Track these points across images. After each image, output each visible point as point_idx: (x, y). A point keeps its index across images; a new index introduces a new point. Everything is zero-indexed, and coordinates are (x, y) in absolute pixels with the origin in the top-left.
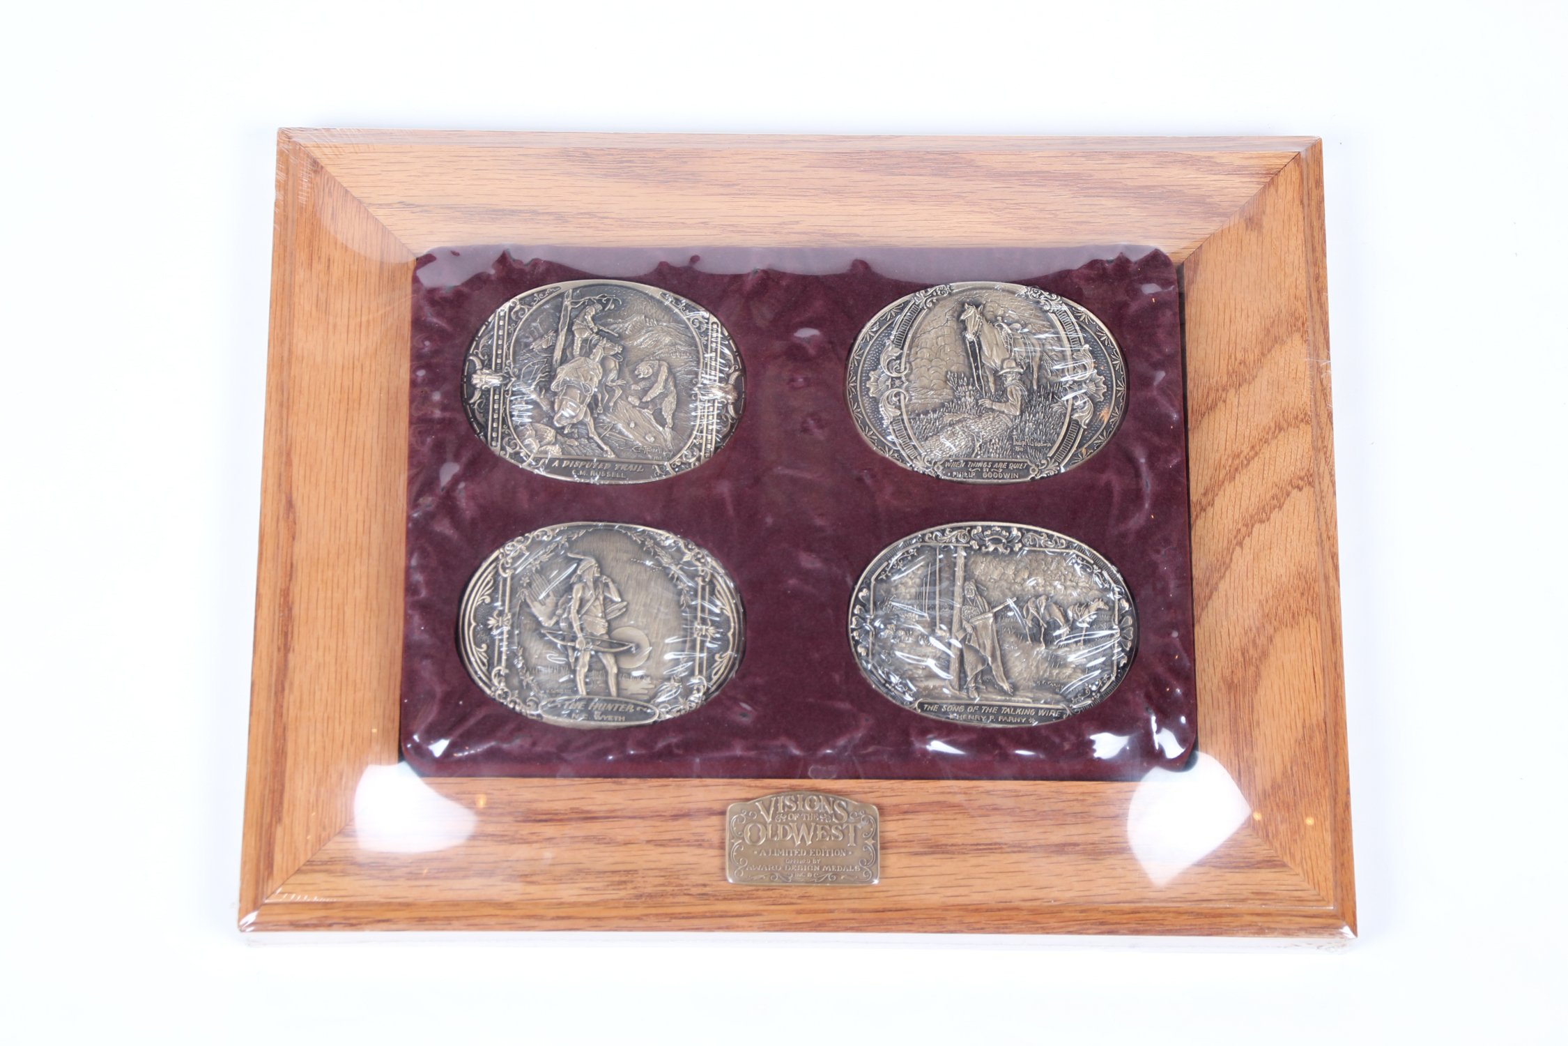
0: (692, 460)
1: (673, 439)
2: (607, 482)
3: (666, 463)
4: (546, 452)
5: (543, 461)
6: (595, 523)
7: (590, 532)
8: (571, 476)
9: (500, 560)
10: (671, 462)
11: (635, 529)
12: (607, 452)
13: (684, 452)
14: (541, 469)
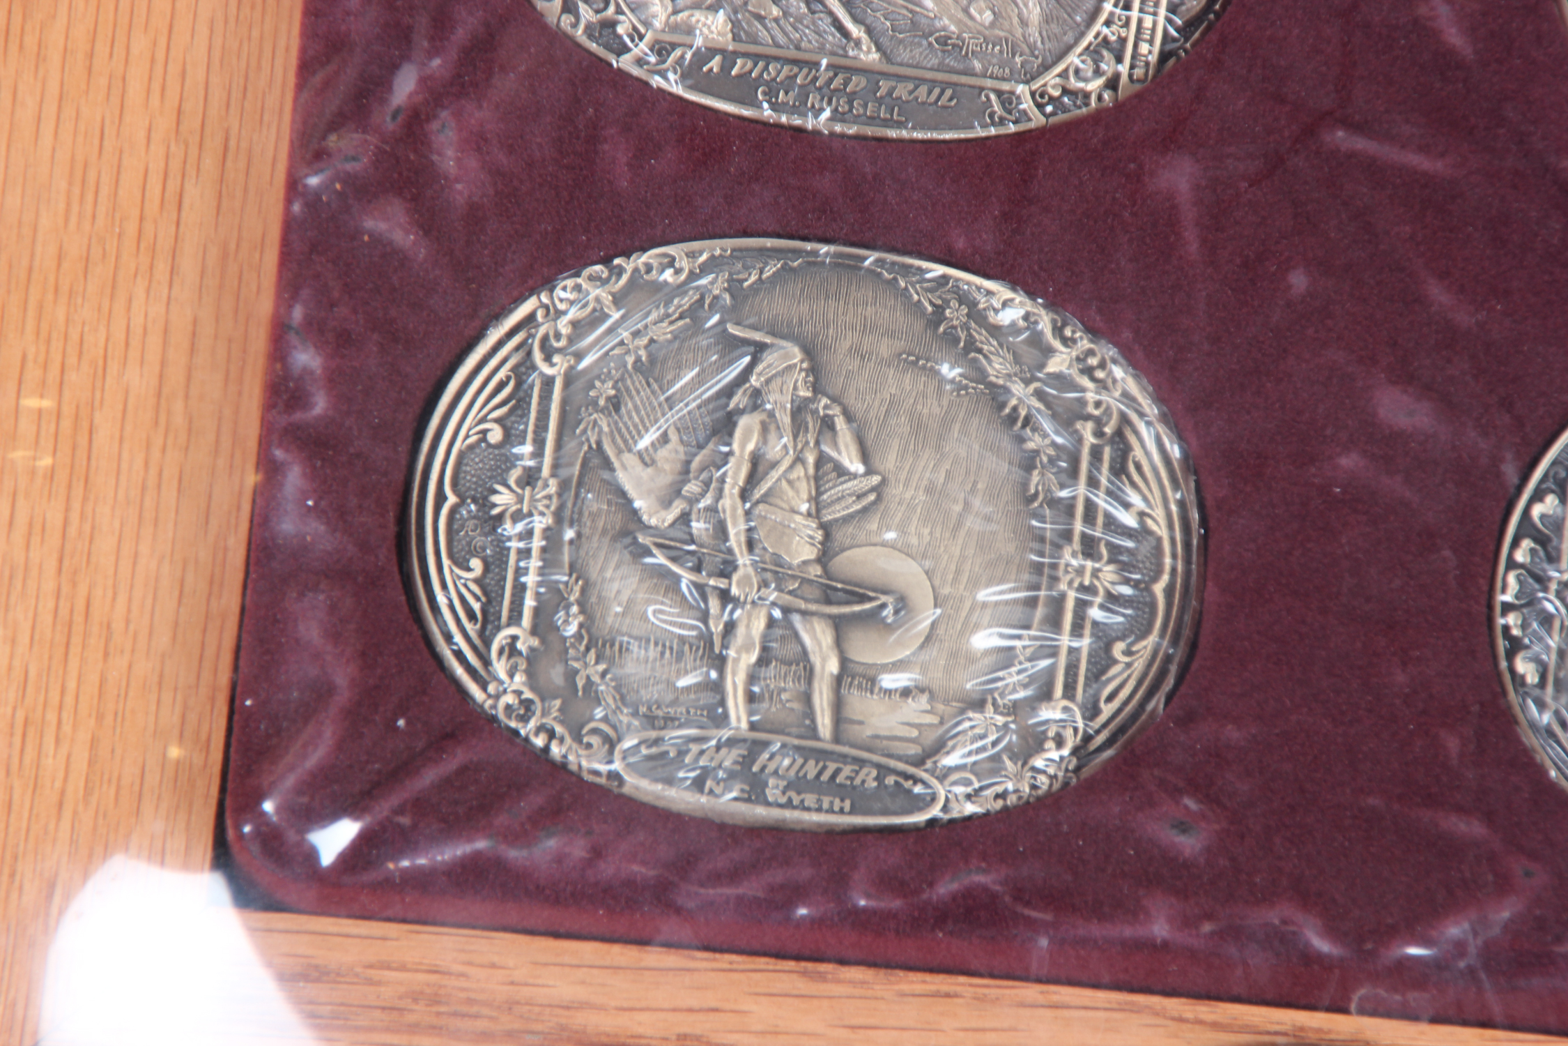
0: (1094, 85)
1: (1047, 19)
2: (852, 130)
3: (1021, 89)
4: (690, 31)
5: (678, 53)
6: (809, 246)
7: (793, 270)
8: (760, 107)
9: (538, 326)
10: (1036, 85)
11: (921, 271)
12: (858, 43)
13: (1074, 59)
14: (671, 76)
